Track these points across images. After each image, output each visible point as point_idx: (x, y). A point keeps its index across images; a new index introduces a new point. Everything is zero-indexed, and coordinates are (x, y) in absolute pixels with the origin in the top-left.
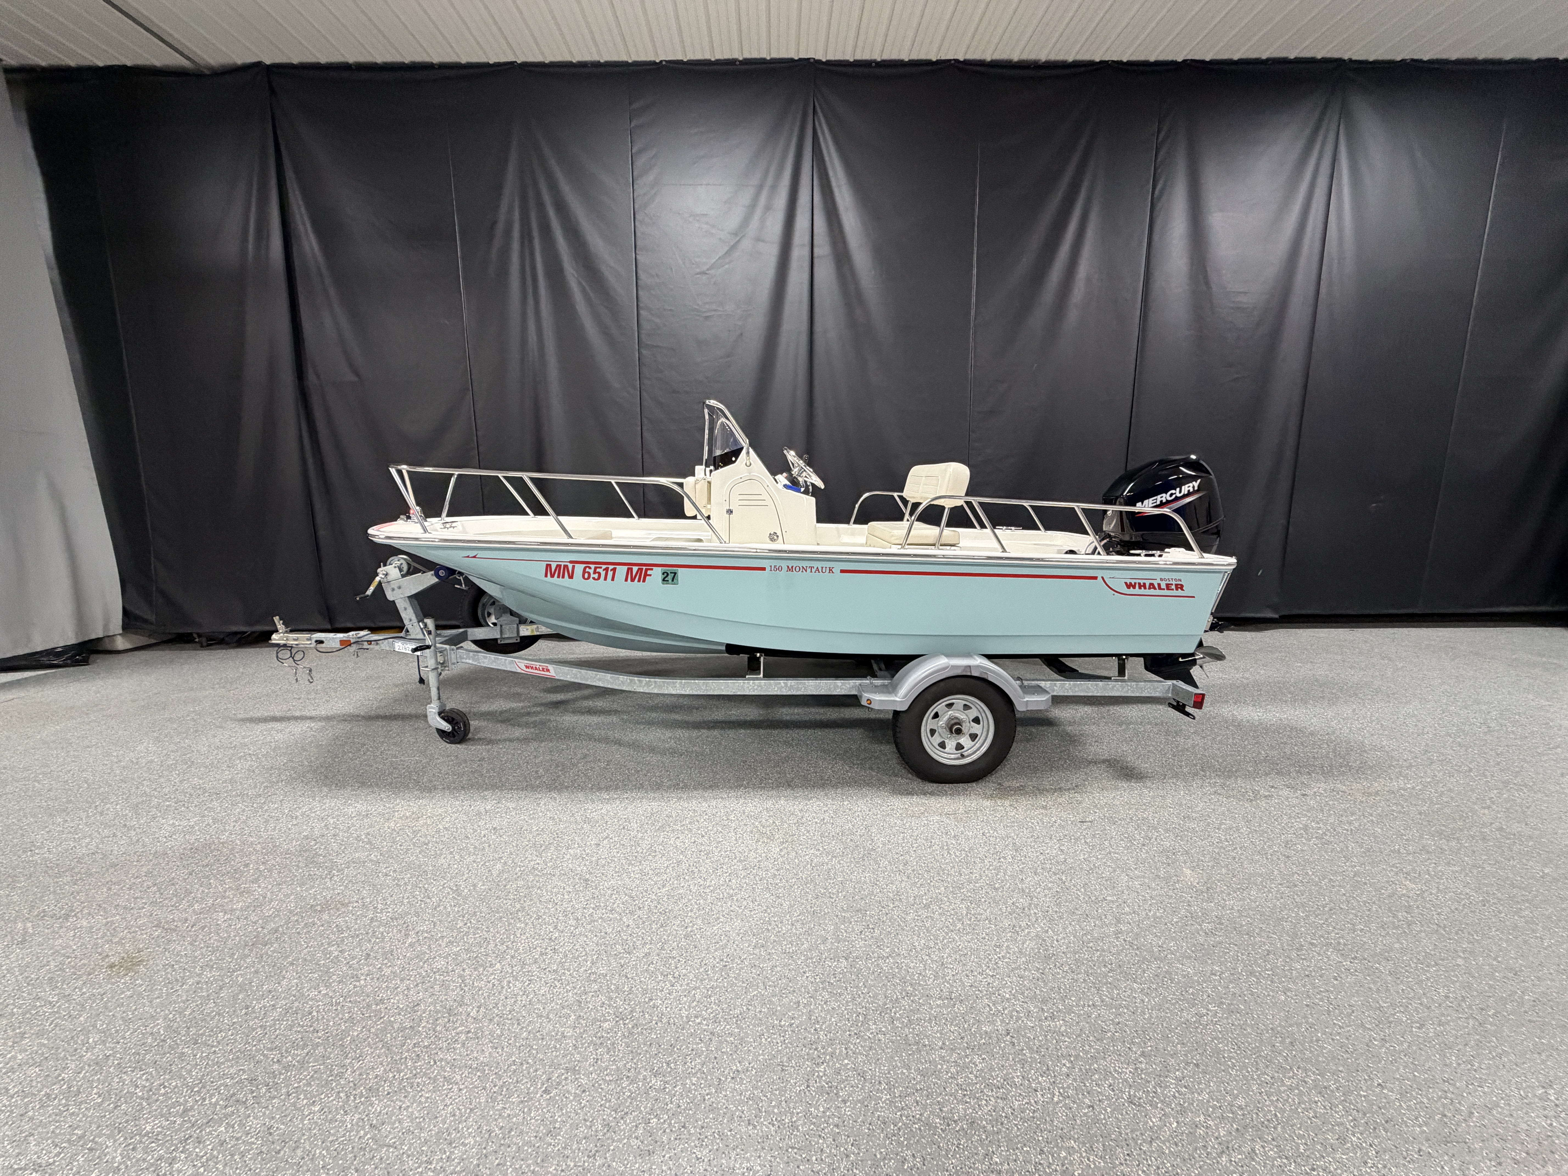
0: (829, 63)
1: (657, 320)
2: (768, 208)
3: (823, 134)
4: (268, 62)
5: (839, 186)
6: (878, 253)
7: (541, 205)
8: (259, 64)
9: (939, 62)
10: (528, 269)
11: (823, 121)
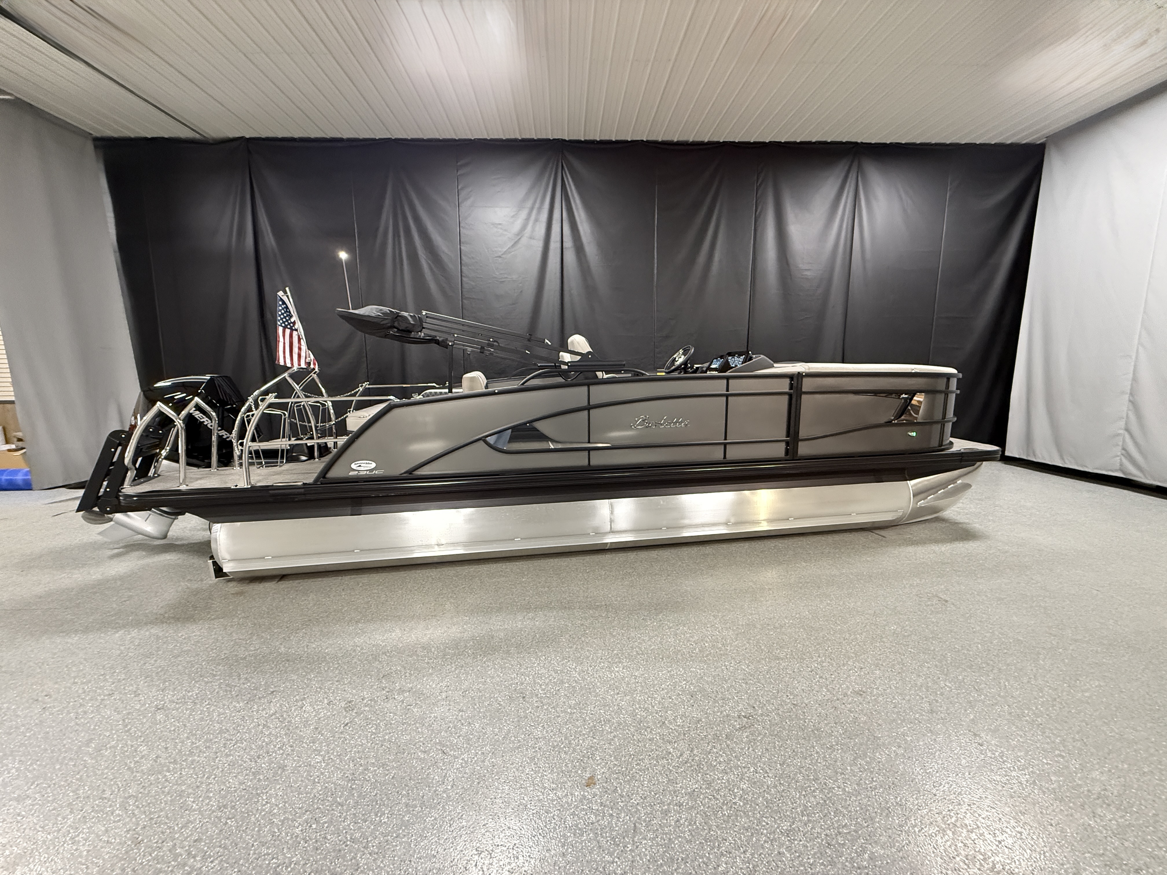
0: (571, 141)
1: (473, 284)
2: (536, 220)
3: (567, 179)
4: (247, 136)
5: (577, 209)
6: (600, 245)
7: (405, 218)
8: (242, 138)
9: (632, 142)
10: (397, 252)
11: (567, 172)
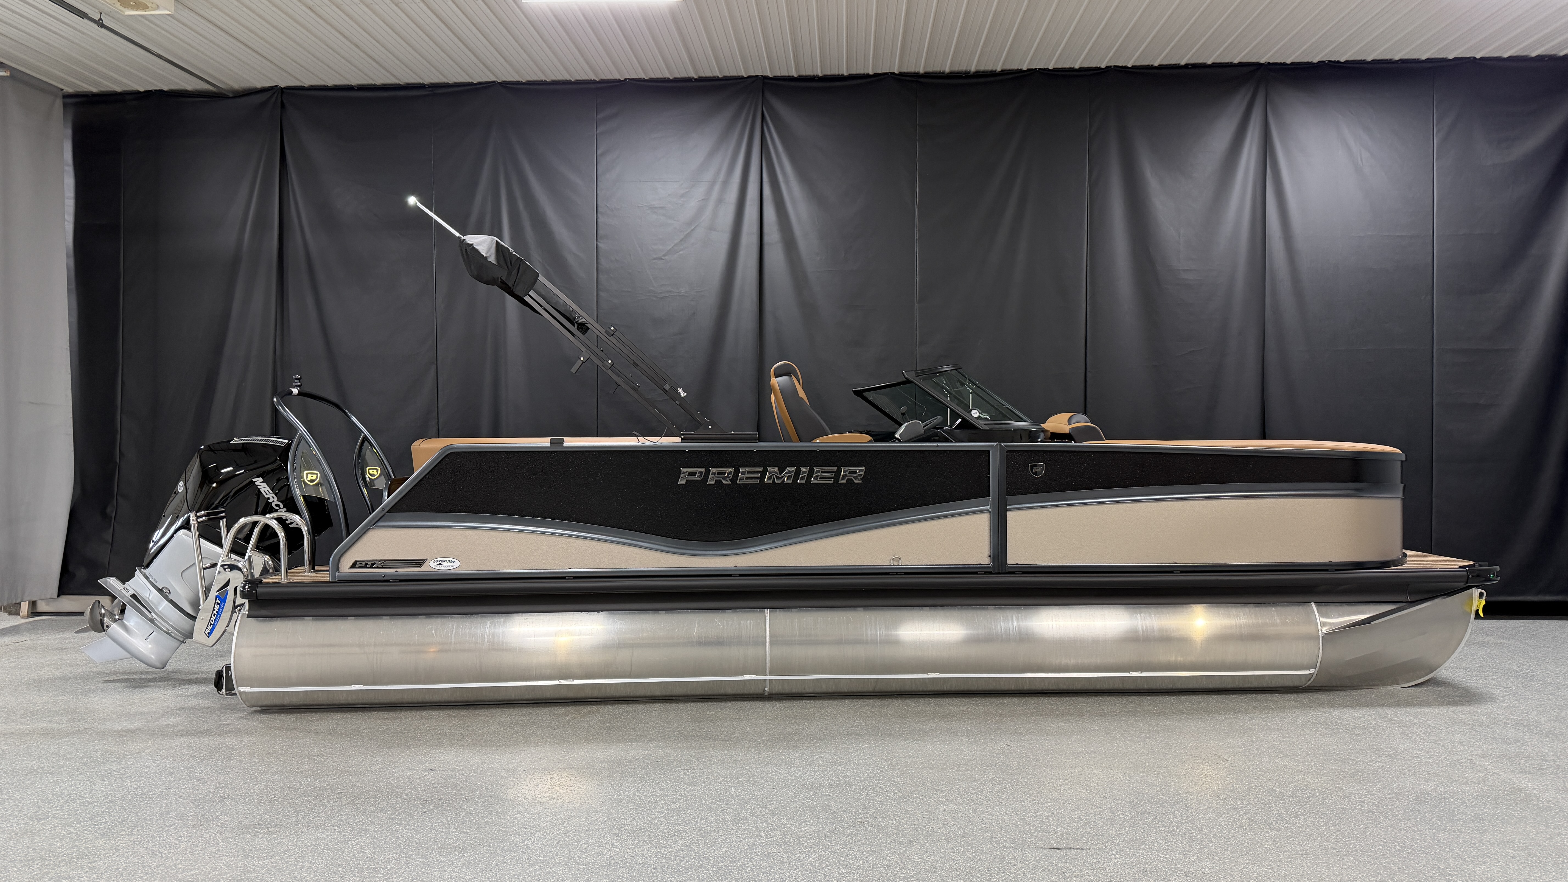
0: (775, 78)
2: (720, 201)
4: (282, 85)
5: (787, 182)
8: (275, 88)
9: (875, 75)
11: (771, 125)
